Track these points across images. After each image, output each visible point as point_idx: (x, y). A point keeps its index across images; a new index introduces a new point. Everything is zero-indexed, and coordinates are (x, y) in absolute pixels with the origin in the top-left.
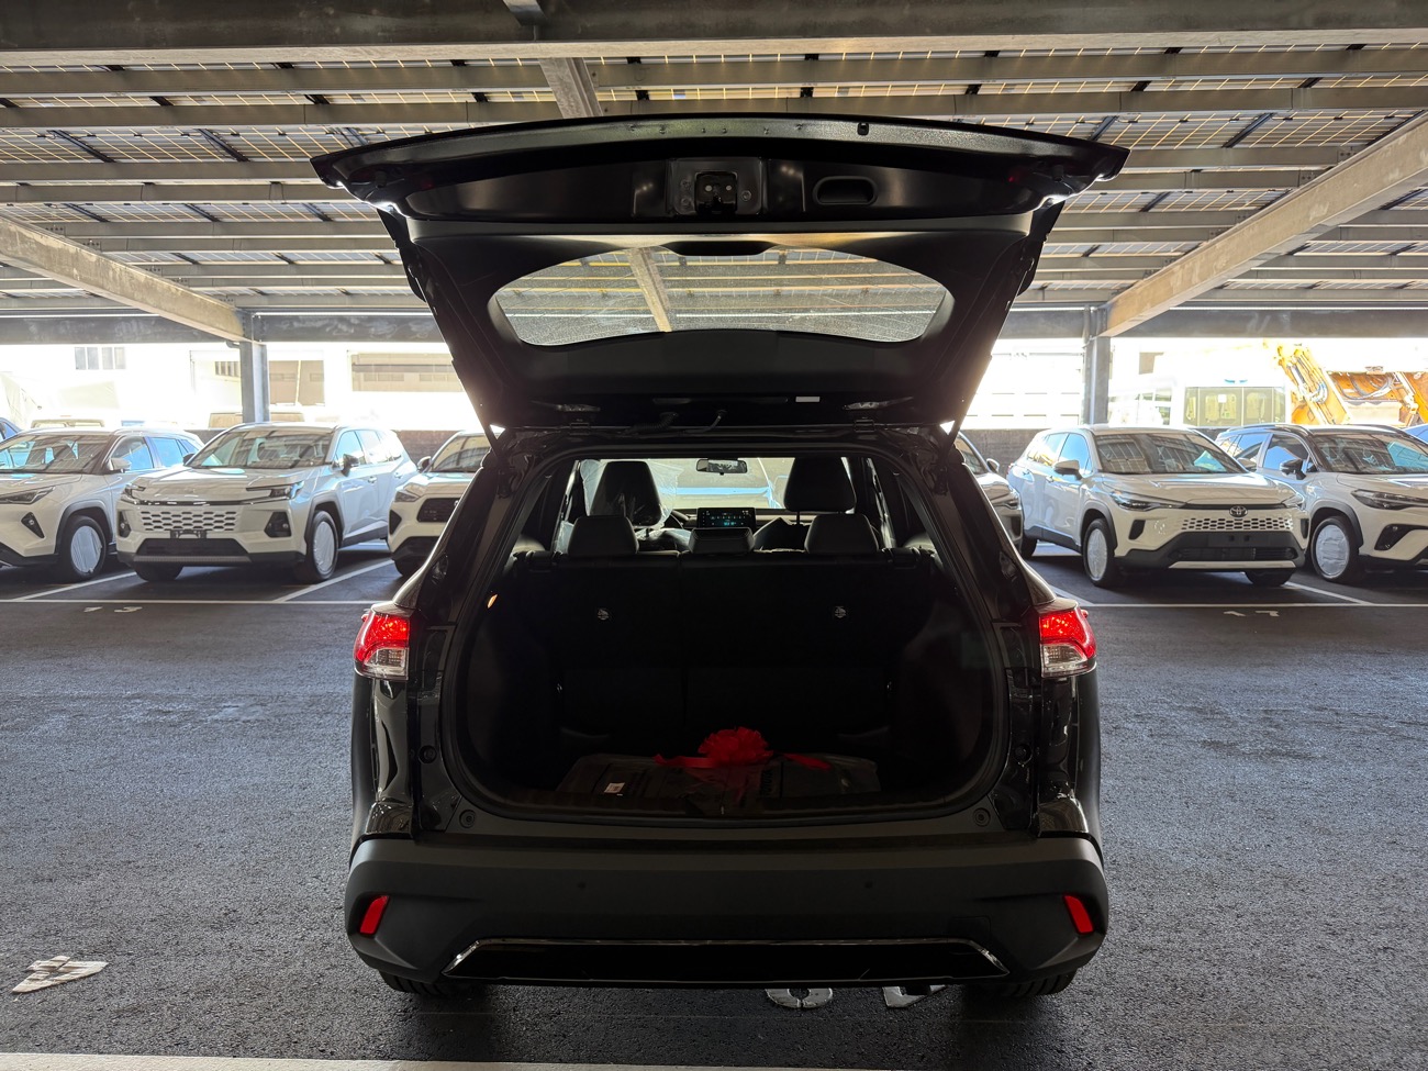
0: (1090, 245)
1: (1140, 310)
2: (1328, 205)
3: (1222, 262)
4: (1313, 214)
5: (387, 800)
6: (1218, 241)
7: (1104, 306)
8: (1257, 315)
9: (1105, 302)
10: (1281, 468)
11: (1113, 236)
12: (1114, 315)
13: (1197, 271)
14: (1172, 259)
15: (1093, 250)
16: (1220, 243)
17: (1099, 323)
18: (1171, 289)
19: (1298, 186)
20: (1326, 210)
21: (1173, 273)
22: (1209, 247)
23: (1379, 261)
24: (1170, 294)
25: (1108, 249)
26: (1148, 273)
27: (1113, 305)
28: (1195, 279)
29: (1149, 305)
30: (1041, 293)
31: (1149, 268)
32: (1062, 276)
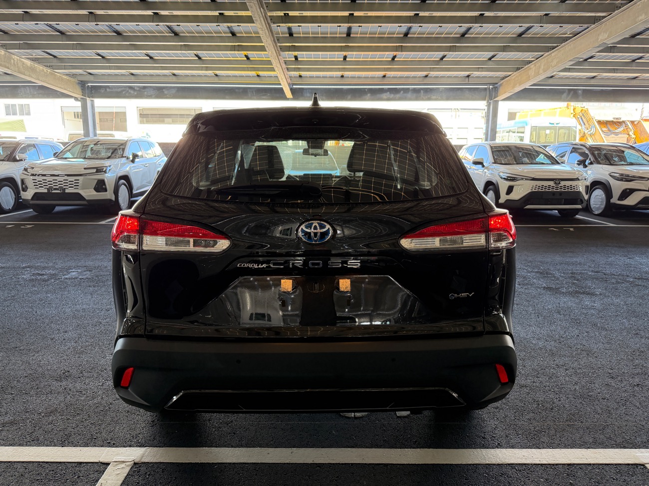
0: (492, 54)
1: (513, 87)
2: (608, 33)
3: (555, 62)
4: (601, 37)
5: (132, 317)
6: (553, 52)
7: (496, 86)
8: (567, 91)
9: (497, 83)
10: (576, 162)
11: (504, 49)
12: (501, 90)
13: (542, 67)
14: (530, 62)
15: (493, 57)
16: (554, 53)
17: (494, 94)
18: (529, 77)
19: (594, 23)
20: (607, 36)
21: (530, 69)
22: (548, 55)
23: (626, 64)
24: (528, 79)
25: (502, 56)
26: (518, 69)
27: (501, 85)
28: (541, 71)
29: (518, 85)
30: (467, 78)
31: (520, 66)
32: (478, 69)
